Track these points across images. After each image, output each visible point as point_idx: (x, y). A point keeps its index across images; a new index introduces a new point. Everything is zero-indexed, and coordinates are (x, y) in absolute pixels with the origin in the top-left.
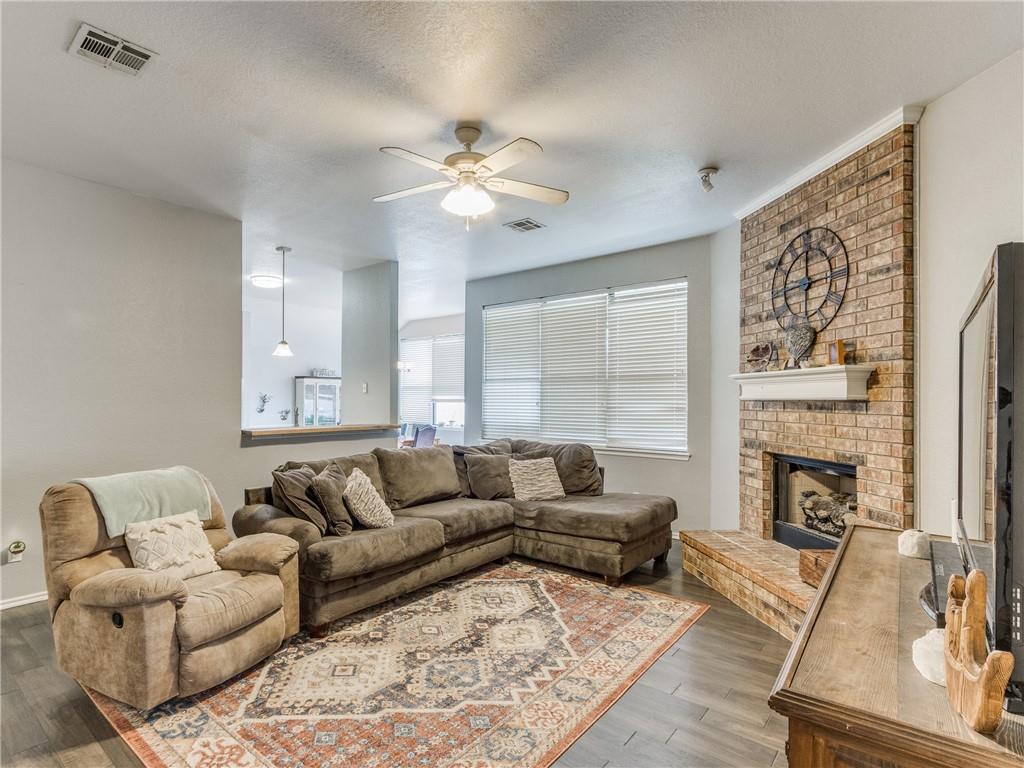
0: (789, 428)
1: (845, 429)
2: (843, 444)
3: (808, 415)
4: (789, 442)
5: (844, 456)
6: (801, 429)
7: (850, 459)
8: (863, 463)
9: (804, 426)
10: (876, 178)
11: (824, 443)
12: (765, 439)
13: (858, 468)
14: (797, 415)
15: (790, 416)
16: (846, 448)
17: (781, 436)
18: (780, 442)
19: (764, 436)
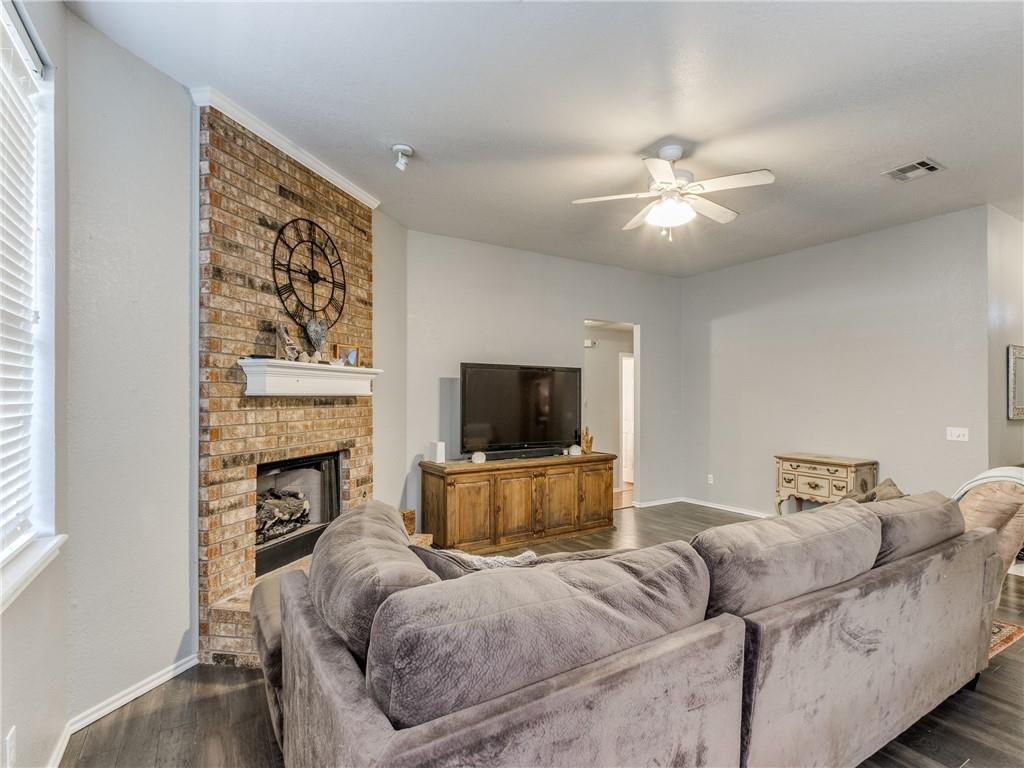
0: (293, 428)
1: (342, 420)
2: (341, 434)
3: (313, 410)
4: (294, 444)
5: (342, 444)
6: (306, 427)
7: (346, 444)
8: (353, 445)
9: (309, 423)
10: (360, 230)
11: (327, 436)
12: (260, 447)
13: (352, 450)
14: (302, 412)
15: (296, 414)
16: (344, 436)
17: (283, 439)
18: (282, 447)
19: (259, 444)
